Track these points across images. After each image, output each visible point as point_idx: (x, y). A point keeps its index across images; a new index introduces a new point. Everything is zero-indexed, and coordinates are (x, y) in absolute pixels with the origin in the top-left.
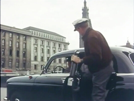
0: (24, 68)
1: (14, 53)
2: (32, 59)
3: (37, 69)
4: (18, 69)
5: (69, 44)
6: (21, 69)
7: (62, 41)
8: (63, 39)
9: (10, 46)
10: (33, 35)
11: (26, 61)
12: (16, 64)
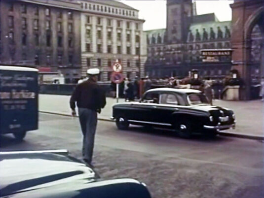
0: (70, 65)
1: (54, 40)
2: (83, 49)
3: (91, 65)
4: (61, 66)
5: (144, 21)
6: (65, 66)
7: (132, 17)
8: (134, 13)
9: (47, 28)
10: (84, 9)
11: (73, 52)
12: (58, 58)
